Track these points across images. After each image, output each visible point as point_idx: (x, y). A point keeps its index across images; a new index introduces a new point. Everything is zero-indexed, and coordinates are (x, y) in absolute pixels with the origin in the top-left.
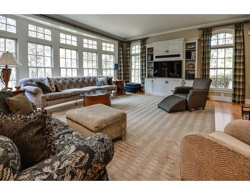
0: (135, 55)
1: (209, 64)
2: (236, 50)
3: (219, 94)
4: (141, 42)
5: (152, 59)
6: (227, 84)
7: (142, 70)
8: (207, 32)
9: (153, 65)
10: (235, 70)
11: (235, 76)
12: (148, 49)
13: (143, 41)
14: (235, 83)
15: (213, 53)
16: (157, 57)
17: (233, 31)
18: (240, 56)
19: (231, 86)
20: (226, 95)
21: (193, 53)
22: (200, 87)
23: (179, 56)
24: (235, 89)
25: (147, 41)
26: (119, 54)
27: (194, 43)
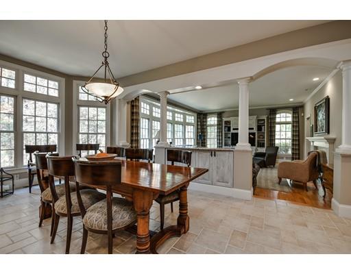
0: (211, 126)
1: (275, 135)
2: (293, 126)
3: (282, 158)
4: (218, 115)
5: (229, 130)
6: (287, 150)
7: (219, 139)
8: (273, 112)
9: (230, 135)
10: (293, 140)
11: (293, 144)
12: (225, 122)
13: (220, 115)
14: (293, 149)
15: (278, 127)
16: (234, 129)
17: (292, 112)
18: (296, 131)
19: (290, 152)
20: (287, 158)
21: (263, 127)
22: (271, 152)
23: (253, 129)
24: (293, 153)
25: (224, 115)
26: (197, 125)
27: (264, 120)
